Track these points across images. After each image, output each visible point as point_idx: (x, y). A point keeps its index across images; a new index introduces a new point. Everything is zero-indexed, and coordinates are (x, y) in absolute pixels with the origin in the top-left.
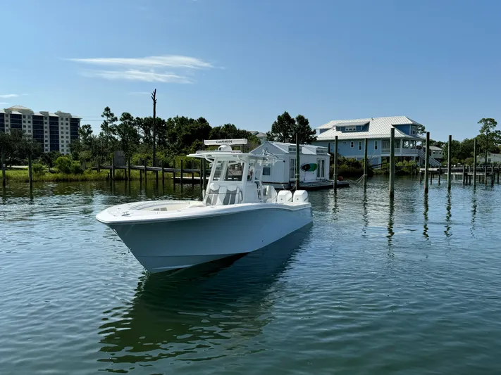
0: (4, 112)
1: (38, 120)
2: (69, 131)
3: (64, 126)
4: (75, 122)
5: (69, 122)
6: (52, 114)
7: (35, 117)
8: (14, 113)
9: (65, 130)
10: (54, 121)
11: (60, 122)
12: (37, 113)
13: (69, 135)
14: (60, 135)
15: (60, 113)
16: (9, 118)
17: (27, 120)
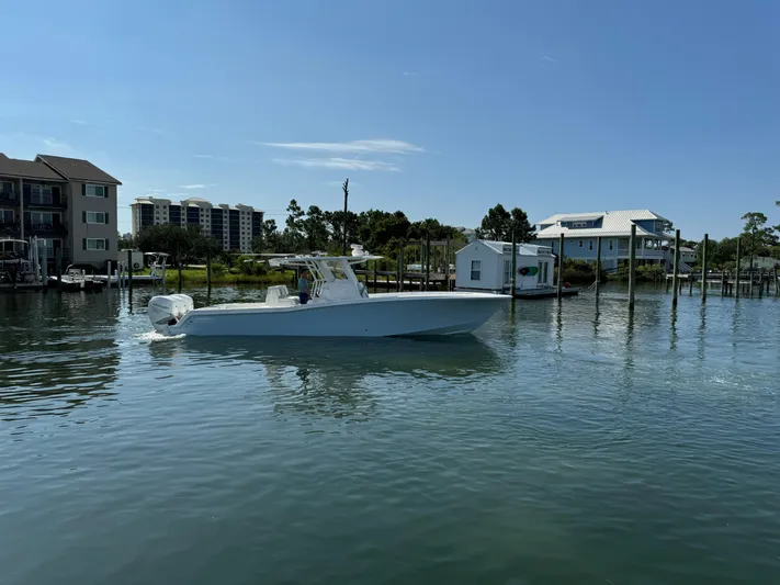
0: (180, 204)
1: (217, 214)
2: (250, 226)
3: (246, 221)
4: (258, 216)
5: (250, 216)
6: (233, 207)
7: (214, 210)
8: (191, 205)
9: (246, 226)
10: (234, 214)
11: (241, 216)
12: (216, 206)
13: (251, 231)
14: (241, 231)
15: (240, 206)
16: (185, 212)
17: (205, 213)
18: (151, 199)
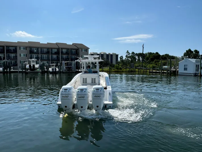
0: (99, 53)
1: (108, 55)
2: (115, 58)
4: (117, 56)
5: (115, 56)
6: (111, 54)
7: (107, 55)
8: (102, 54)
9: (114, 58)
10: (112, 55)
12: (107, 54)
13: (115, 59)
15: (113, 53)
16: (100, 55)
17: (105, 55)
18: (93, 53)
